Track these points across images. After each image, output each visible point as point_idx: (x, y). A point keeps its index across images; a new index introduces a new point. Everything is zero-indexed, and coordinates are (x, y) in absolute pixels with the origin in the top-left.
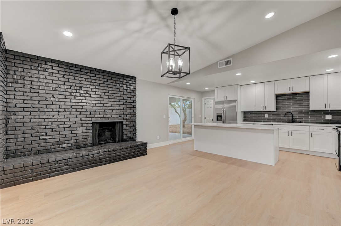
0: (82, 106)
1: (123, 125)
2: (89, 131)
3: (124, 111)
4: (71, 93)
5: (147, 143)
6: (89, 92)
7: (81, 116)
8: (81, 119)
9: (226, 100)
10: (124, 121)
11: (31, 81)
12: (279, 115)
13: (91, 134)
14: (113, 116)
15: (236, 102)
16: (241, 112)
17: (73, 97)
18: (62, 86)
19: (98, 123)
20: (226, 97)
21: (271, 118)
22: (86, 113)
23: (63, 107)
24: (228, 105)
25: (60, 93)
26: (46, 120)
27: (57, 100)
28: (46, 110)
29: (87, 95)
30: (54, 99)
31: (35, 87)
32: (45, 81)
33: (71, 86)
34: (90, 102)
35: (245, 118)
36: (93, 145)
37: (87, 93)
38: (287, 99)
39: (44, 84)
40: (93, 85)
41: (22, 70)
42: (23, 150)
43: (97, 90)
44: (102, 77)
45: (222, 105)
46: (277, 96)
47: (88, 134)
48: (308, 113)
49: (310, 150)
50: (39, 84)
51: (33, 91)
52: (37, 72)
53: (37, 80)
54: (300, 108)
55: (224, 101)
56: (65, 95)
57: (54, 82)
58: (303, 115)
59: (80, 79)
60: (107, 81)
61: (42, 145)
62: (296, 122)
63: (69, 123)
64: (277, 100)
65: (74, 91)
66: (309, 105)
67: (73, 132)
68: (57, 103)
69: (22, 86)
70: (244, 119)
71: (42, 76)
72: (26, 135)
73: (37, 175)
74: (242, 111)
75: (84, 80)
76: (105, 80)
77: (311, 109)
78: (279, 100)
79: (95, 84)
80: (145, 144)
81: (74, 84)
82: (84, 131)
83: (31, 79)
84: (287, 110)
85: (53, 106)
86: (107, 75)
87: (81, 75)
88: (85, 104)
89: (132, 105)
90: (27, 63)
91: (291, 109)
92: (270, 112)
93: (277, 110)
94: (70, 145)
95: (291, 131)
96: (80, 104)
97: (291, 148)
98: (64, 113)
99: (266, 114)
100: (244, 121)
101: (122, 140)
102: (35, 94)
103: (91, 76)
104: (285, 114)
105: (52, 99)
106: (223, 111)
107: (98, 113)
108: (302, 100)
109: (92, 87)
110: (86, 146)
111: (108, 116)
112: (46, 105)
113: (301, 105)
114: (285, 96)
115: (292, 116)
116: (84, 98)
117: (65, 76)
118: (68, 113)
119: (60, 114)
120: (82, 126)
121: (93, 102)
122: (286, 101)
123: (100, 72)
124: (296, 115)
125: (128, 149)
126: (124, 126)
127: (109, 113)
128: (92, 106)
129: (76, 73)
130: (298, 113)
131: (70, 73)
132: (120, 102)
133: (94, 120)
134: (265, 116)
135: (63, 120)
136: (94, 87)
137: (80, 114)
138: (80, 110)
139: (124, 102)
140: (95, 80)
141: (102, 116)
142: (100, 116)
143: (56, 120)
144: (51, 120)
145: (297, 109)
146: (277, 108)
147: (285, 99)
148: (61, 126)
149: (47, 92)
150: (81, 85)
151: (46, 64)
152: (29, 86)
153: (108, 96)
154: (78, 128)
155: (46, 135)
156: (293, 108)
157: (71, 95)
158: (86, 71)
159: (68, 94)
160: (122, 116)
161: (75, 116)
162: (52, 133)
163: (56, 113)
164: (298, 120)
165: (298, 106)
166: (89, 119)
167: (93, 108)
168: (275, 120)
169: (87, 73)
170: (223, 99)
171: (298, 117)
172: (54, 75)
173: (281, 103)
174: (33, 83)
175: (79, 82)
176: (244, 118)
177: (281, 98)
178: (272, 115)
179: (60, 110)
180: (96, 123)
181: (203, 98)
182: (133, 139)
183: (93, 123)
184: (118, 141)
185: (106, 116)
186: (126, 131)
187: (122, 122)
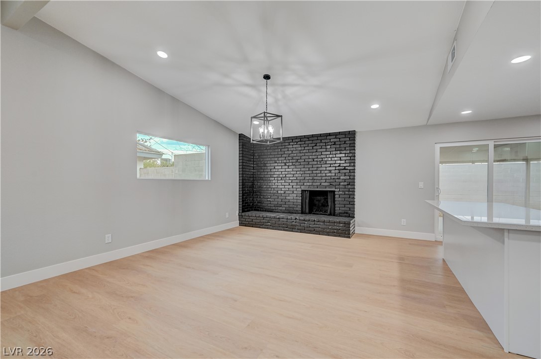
0: (294, 174)
1: (334, 195)
2: (298, 198)
3: (336, 177)
4: (285, 163)
6: (299, 161)
7: (293, 184)
8: (293, 186)
10: (336, 190)
13: (300, 201)
14: (322, 184)
17: (287, 167)
19: (308, 191)
22: (297, 181)
23: (280, 176)
25: (279, 164)
26: (271, 187)
27: (277, 170)
28: (271, 178)
29: (297, 164)
30: (275, 170)
31: (265, 162)
32: (271, 156)
33: (286, 158)
34: (300, 169)
36: (302, 212)
37: (297, 162)
39: (270, 159)
40: (302, 153)
41: (260, 151)
42: (260, 207)
43: (306, 157)
44: (311, 142)
47: (298, 201)
51: (264, 165)
52: (266, 151)
57: (275, 156)
59: (292, 149)
60: (316, 145)
61: (268, 205)
63: (284, 189)
65: (288, 161)
67: (287, 198)
68: (277, 173)
69: (260, 162)
71: (269, 153)
72: (262, 197)
75: (295, 149)
76: (314, 145)
79: (304, 151)
81: (288, 155)
85: (274, 176)
86: (316, 138)
87: (293, 145)
88: (296, 172)
89: (347, 169)
90: (262, 146)
94: (284, 208)
96: (292, 173)
98: (281, 181)
102: (265, 168)
103: (300, 145)
107: (307, 181)
109: (301, 155)
110: (296, 212)
111: (317, 184)
112: (271, 175)
116: (295, 167)
117: (282, 150)
118: (284, 181)
119: (278, 181)
120: (293, 193)
121: (302, 169)
123: (309, 138)
125: (321, 223)
126: (336, 196)
127: (318, 181)
128: (302, 174)
129: (289, 145)
131: (285, 146)
132: (330, 166)
133: (303, 188)
135: (280, 187)
136: (304, 154)
137: (292, 182)
138: (292, 179)
139: (335, 167)
140: (304, 147)
141: (311, 184)
142: (308, 184)
143: (276, 187)
148: (279, 192)
149: (271, 165)
150: (292, 155)
153: (317, 161)
154: (290, 195)
155: (271, 198)
157: (285, 165)
158: (297, 141)
160: (334, 184)
161: (288, 184)
162: (274, 197)
163: (276, 181)
166: (298, 187)
169: (297, 142)
175: (291, 152)
179: (278, 178)
180: (306, 191)
182: (349, 214)
183: (302, 191)
184: (330, 215)
185: (315, 184)
186: (339, 203)
187: (335, 191)
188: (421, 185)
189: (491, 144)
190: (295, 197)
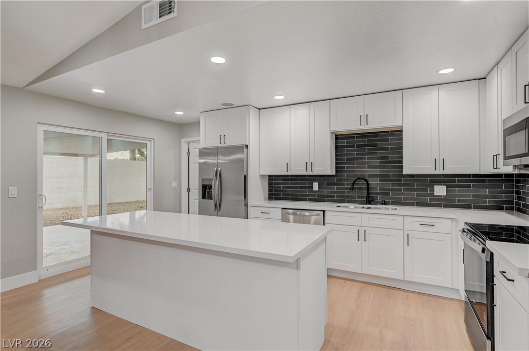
9: (223, 144)
12: (341, 184)
15: (245, 150)
16: (259, 177)
20: (222, 137)
21: (326, 192)
24: (227, 158)
35: (272, 191)
38: (358, 146)
45: (213, 158)
46: (338, 137)
48: (400, 180)
49: (406, 279)
54: (384, 167)
55: (217, 148)
58: (389, 185)
62: (376, 203)
64: (337, 147)
66: (401, 162)
70: (269, 194)
74: (262, 173)
77: (405, 172)
78: (342, 147)
84: (357, 172)
91: (366, 171)
92: (324, 176)
93: (337, 172)
95: (364, 229)
97: (364, 272)
99: (314, 181)
100: (270, 198)
104: (353, 184)
106: (216, 174)
108: (388, 149)
113: (385, 161)
114: (354, 138)
115: (368, 189)
122: (355, 150)
124: (375, 183)
130: (380, 180)
134: (312, 188)
145: (377, 172)
146: (337, 168)
147: (354, 146)
156: (369, 167)
164: (379, 198)
165: (380, 163)
168: (334, 197)
170: (215, 143)
171: (380, 189)
173: (346, 155)
176: (269, 190)
177: (345, 142)
178: (328, 184)
181: (183, 140)
188: (13, 192)
189: (105, 138)
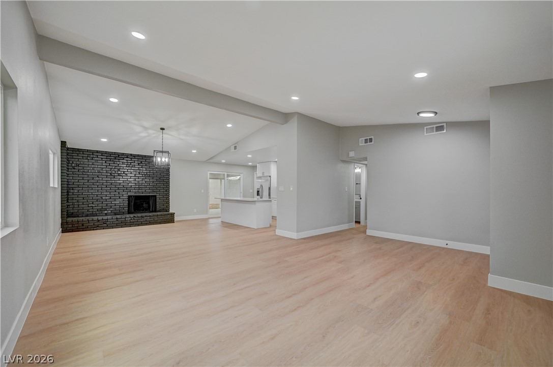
0: (120, 183)
1: (156, 198)
2: (125, 202)
3: (157, 186)
4: (111, 174)
5: (174, 213)
6: (125, 173)
8: (119, 192)
9: (263, 175)
11: (83, 167)
13: (127, 204)
14: (147, 191)
17: (113, 177)
18: (104, 169)
19: (133, 196)
20: (263, 172)
22: (124, 188)
23: (105, 184)
25: (103, 174)
26: (93, 193)
27: (101, 179)
28: (93, 186)
29: (124, 175)
30: (99, 179)
31: (85, 171)
32: (93, 166)
33: (111, 169)
34: (126, 180)
36: (129, 213)
37: (124, 173)
39: (92, 169)
40: (129, 167)
41: (77, 160)
42: (77, 213)
43: (132, 171)
44: (137, 160)
47: (125, 204)
50: (88, 168)
51: (84, 173)
52: (87, 160)
53: (87, 166)
56: (107, 176)
57: (99, 166)
59: (118, 163)
60: (141, 163)
61: (90, 210)
63: (109, 195)
65: (113, 172)
67: (112, 202)
68: (101, 181)
69: (77, 170)
71: (90, 163)
72: (80, 203)
73: (86, 228)
75: (121, 163)
79: (131, 166)
80: (173, 214)
81: (114, 167)
82: (121, 202)
83: (83, 165)
85: (98, 184)
86: (141, 158)
87: (119, 160)
88: (122, 182)
89: (165, 181)
90: (80, 155)
94: (110, 212)
96: (118, 182)
98: (106, 189)
101: (155, 211)
102: (86, 176)
103: (127, 160)
105: (97, 179)
106: (261, 186)
107: (133, 189)
109: (127, 168)
110: (123, 213)
111: (142, 191)
112: (93, 183)
116: (121, 177)
117: (107, 162)
118: (109, 189)
119: (103, 189)
120: (120, 198)
121: (129, 180)
123: (135, 157)
127: (143, 189)
129: (115, 159)
131: (111, 159)
132: (153, 179)
133: (130, 194)
135: (105, 193)
136: (130, 168)
137: (118, 189)
138: (118, 186)
139: (157, 179)
140: (131, 163)
141: (137, 191)
143: (100, 193)
144: (96, 193)
148: (104, 198)
149: (94, 174)
150: (119, 168)
151: (93, 155)
152: (82, 171)
153: (142, 174)
154: (116, 200)
155: (93, 204)
159: (109, 174)
160: (155, 191)
161: (114, 191)
162: (97, 203)
163: (100, 189)
166: (125, 193)
167: (129, 184)
169: (123, 158)
170: (261, 174)
172: (99, 161)
174: (84, 168)
175: (117, 165)
179: (103, 186)
180: (131, 196)
182: (168, 210)
183: (128, 196)
184: (152, 212)
185: (140, 191)
186: (159, 203)
187: (156, 196)
188: (203, 191)
189: (226, 174)
190: (122, 201)
